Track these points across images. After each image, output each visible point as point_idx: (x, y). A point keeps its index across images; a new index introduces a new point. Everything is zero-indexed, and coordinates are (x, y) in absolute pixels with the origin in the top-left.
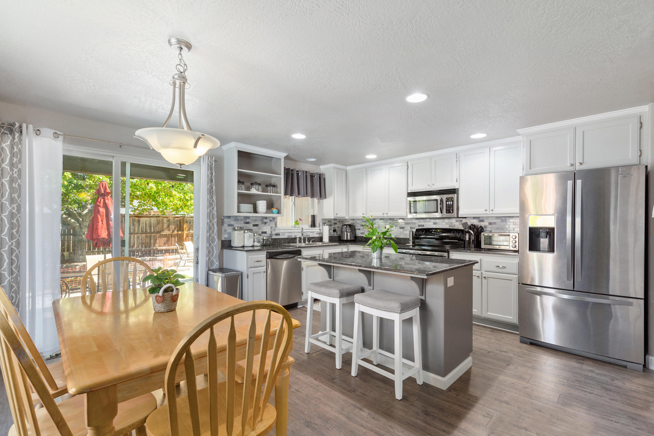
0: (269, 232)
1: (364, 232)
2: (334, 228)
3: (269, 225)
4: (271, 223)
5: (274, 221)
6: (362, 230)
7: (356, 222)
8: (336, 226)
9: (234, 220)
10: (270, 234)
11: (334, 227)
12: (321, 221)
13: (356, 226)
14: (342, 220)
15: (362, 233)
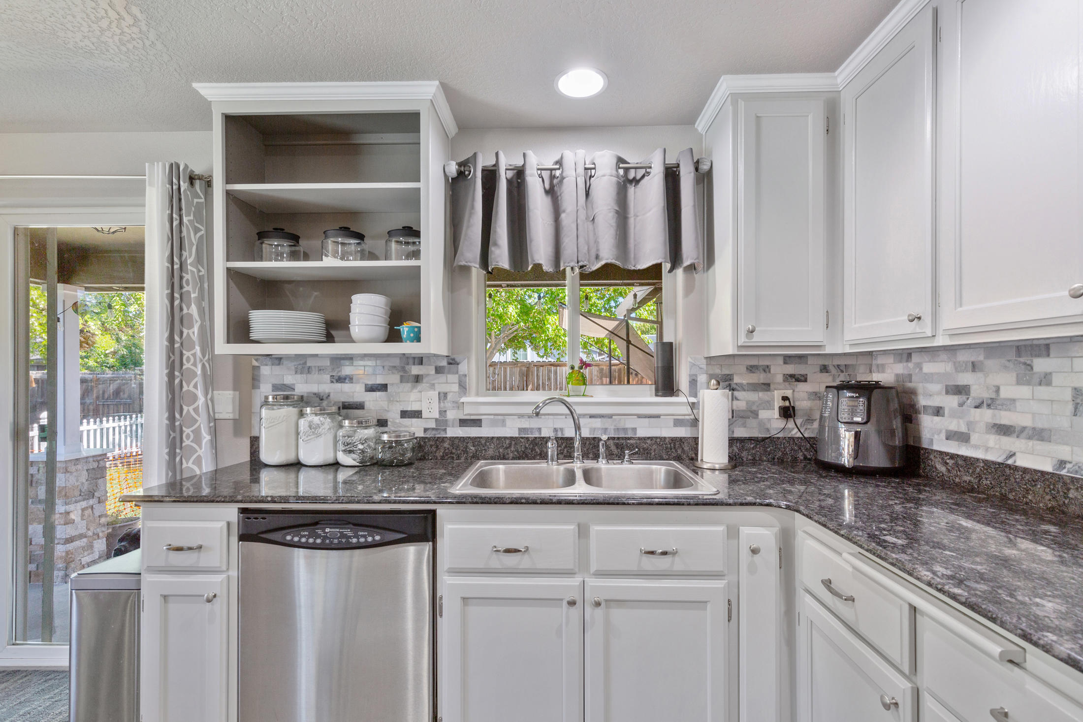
0: (431, 411)
1: (963, 429)
2: (785, 398)
3: (433, 385)
4: (442, 378)
5: (457, 373)
6: (953, 415)
7: (921, 369)
8: (803, 389)
9: (296, 372)
10: (436, 420)
11: (788, 393)
12: (704, 366)
13: (920, 391)
14: (842, 362)
15: (956, 433)
